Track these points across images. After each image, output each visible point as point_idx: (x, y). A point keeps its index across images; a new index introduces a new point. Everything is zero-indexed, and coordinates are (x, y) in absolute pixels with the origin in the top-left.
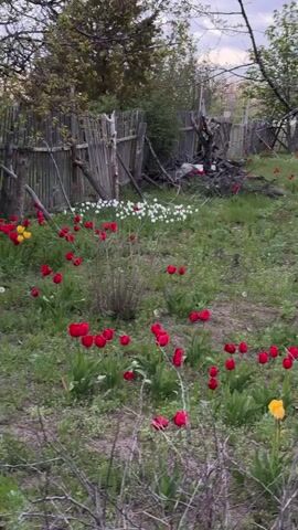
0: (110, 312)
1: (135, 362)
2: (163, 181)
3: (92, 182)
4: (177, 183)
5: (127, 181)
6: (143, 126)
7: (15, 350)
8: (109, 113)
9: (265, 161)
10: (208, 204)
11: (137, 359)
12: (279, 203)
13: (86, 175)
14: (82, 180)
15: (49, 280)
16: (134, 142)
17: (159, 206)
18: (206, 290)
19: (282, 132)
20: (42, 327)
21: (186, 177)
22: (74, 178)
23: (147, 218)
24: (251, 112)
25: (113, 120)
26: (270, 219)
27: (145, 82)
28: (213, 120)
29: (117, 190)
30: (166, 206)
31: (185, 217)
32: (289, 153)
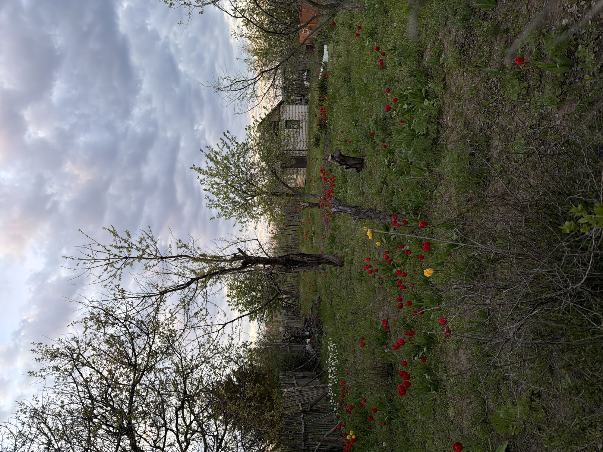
0: (390, 379)
1: (416, 358)
2: (316, 360)
3: (319, 400)
4: (316, 351)
5: (317, 380)
6: (289, 373)
7: (418, 432)
8: (282, 392)
9: (303, 308)
10: (326, 333)
11: (414, 357)
12: (323, 297)
13: (316, 403)
14: (318, 406)
15: (376, 416)
16: (297, 378)
17: (329, 360)
18: (371, 327)
19: (288, 302)
20: (403, 418)
21: (313, 347)
22: (317, 410)
23: (336, 366)
24: (280, 317)
25: (285, 390)
26: (331, 300)
27: (266, 375)
28: (284, 336)
29: (323, 385)
30: (329, 356)
31: (334, 344)
32: (298, 297)
